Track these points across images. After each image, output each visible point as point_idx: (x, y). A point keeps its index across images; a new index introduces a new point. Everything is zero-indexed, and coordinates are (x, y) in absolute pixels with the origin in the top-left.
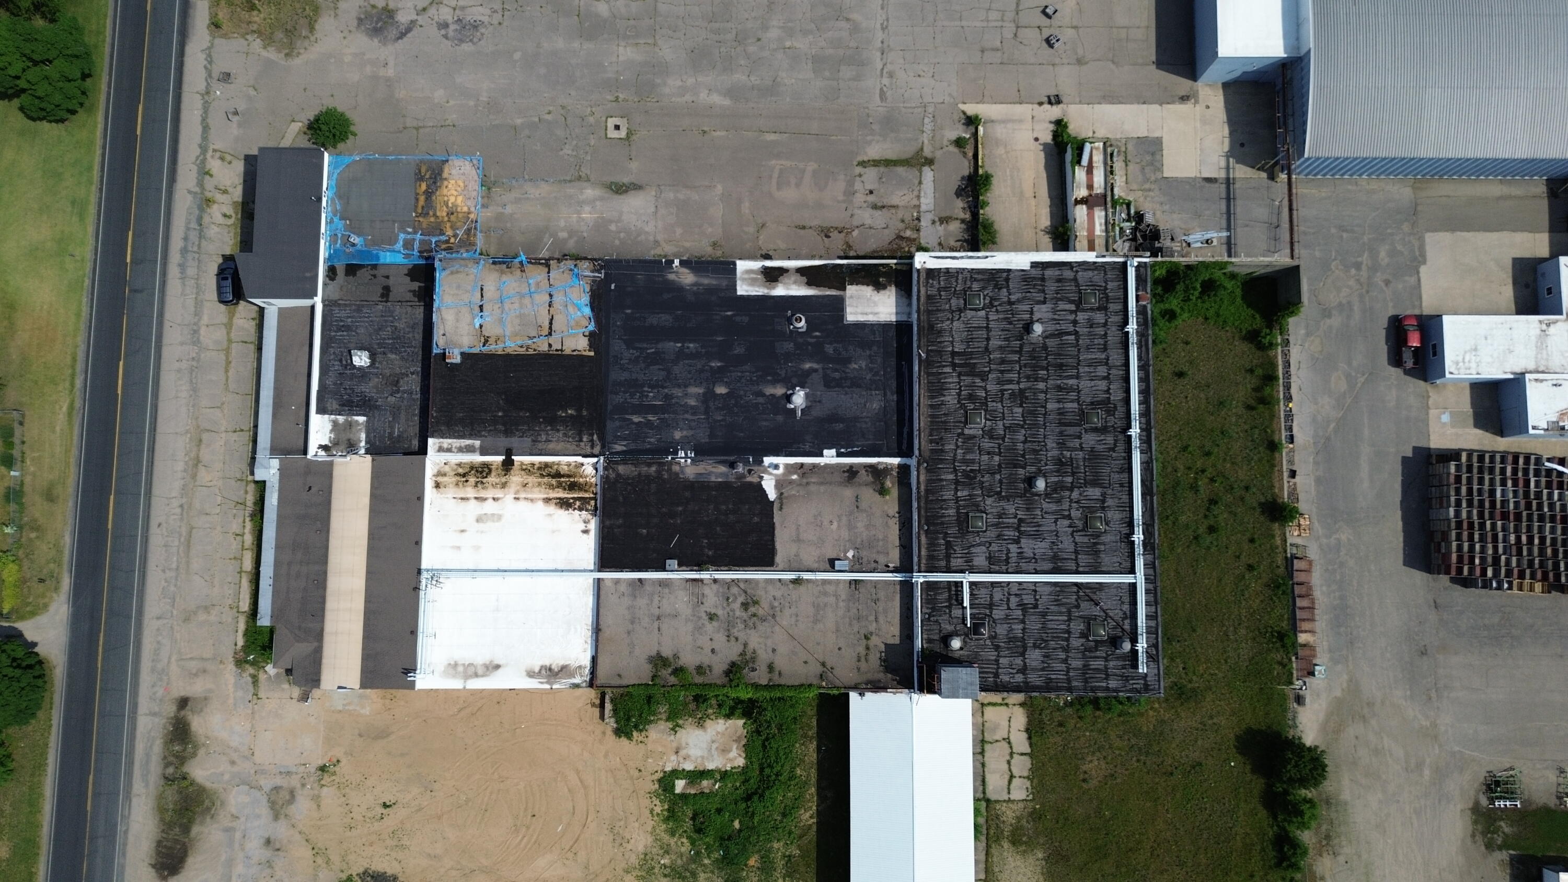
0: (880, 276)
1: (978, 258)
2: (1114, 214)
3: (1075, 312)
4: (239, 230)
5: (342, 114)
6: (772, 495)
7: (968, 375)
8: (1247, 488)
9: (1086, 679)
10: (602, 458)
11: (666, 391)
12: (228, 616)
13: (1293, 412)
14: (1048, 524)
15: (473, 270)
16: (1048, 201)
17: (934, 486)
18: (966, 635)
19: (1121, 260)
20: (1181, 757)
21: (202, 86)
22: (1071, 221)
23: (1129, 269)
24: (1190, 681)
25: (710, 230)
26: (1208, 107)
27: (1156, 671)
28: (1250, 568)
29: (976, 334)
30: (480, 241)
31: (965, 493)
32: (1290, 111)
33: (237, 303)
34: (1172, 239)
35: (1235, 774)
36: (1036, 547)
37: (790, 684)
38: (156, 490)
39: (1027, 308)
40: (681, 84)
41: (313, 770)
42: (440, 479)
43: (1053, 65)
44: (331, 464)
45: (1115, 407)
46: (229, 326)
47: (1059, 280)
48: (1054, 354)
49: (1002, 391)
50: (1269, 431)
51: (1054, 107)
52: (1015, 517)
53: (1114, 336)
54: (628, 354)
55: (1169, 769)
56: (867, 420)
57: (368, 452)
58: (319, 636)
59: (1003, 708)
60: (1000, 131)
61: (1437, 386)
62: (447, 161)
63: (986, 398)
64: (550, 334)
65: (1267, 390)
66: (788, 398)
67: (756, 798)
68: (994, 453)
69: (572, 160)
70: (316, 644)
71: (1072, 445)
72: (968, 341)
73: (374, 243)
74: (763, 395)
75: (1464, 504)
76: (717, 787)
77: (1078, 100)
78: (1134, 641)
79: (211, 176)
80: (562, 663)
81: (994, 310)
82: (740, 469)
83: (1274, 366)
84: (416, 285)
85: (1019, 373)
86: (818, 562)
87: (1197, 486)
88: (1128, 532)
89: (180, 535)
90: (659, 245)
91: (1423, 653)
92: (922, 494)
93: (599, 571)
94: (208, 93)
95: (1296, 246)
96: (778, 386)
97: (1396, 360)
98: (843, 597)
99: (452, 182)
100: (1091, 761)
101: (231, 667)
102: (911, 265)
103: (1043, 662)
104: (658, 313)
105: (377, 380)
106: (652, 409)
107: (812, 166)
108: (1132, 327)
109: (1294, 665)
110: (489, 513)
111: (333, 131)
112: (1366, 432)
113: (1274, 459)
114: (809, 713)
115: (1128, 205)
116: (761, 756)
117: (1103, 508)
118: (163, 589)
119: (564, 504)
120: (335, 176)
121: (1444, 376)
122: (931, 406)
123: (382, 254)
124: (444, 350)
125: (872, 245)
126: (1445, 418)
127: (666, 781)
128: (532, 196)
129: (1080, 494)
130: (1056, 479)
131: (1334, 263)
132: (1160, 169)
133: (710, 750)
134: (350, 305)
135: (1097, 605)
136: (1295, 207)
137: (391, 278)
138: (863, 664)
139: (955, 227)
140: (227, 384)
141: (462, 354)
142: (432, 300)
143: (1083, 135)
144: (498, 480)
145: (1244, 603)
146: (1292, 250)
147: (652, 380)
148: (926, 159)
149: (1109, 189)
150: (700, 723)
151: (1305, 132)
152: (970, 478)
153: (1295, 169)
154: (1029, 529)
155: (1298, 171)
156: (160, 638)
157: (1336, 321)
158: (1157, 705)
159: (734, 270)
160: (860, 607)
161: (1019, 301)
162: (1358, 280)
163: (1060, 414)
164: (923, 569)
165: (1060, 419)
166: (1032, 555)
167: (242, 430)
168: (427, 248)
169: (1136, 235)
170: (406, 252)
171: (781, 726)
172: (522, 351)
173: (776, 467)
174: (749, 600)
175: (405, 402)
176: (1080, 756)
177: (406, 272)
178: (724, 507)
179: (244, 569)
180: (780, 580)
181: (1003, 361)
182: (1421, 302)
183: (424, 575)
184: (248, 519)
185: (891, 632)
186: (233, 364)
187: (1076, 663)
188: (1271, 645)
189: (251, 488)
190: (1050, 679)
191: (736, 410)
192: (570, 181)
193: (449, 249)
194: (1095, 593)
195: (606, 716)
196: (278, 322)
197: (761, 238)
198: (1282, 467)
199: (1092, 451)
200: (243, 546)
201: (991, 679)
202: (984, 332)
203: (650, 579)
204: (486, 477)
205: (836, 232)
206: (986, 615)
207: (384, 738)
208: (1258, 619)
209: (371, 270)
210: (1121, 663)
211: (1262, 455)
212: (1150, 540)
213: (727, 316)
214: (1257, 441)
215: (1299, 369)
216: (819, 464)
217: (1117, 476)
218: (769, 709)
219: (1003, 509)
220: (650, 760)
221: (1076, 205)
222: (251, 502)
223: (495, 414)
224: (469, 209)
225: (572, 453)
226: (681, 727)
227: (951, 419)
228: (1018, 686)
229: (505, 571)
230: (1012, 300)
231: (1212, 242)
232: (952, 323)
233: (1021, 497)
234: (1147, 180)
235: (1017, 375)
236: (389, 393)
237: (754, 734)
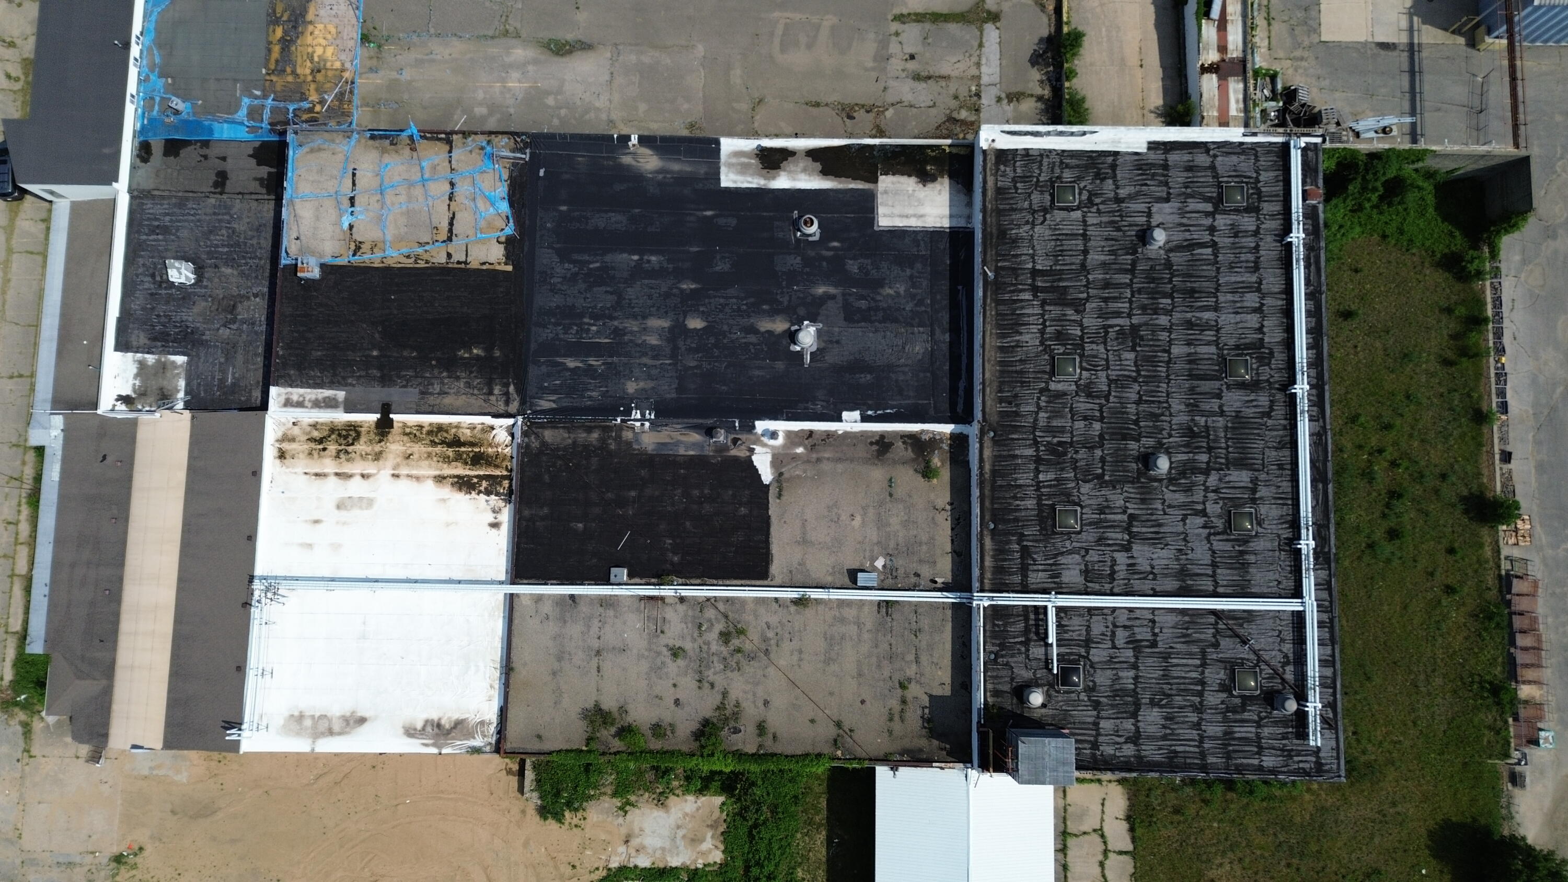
0: (927, 163)
1: (1072, 134)
2: (1255, 88)
3: (1212, 214)
6: (767, 476)
7: (1055, 304)
8: (1444, 476)
9: (1228, 753)
10: (520, 419)
11: (616, 323)
13: (1507, 369)
14: (1172, 523)
15: (343, 147)
16: (1159, 72)
17: (1004, 465)
18: (1051, 685)
19: (1280, 139)
20: (1351, 862)
22: (1194, 97)
23: (1293, 151)
24: (1364, 752)
25: (686, 106)
27: (1333, 744)
28: (1449, 590)
29: (1069, 244)
30: (359, 115)
31: (1051, 476)
33: (19, 197)
34: (1338, 124)
36: (1154, 556)
37: (789, 752)
39: (1142, 207)
41: (105, 861)
42: (286, 446)
44: (134, 423)
45: (1271, 353)
46: (9, 230)
47: (1189, 169)
48: (1184, 275)
49: (1106, 328)
50: (1476, 395)
52: (1124, 512)
53: (1269, 250)
54: (561, 269)
56: (906, 369)
57: (188, 406)
58: (109, 670)
59: (1094, 786)
63: (1082, 338)
64: (450, 239)
65: (1473, 337)
66: (792, 337)
68: (1093, 418)
69: (496, 8)
70: (104, 682)
71: (1208, 407)
72: (1056, 255)
73: (207, 110)
74: (756, 331)
78: (1302, 698)
80: (456, 716)
81: (1094, 209)
82: (721, 437)
83: (1481, 303)
84: (264, 171)
85: (1131, 302)
86: (833, 574)
87: (1371, 472)
88: (1290, 535)
90: (613, 121)
92: (987, 476)
93: (513, 583)
95: (1522, 130)
96: (779, 318)
98: (869, 625)
99: (320, 26)
100: (1221, 865)
102: (973, 145)
103: (1164, 727)
104: (606, 212)
105: (204, 304)
106: (595, 350)
107: (830, 20)
108: (1297, 236)
109: (1511, 729)
110: (356, 495)
113: (1481, 434)
114: (817, 789)
115: (1273, 77)
116: (746, 850)
117: (1254, 501)
119: (465, 485)
120: (154, 18)
122: (1002, 349)
123: (216, 126)
124: (297, 259)
128: (439, 57)
129: (1220, 480)
130: (1184, 457)
131: (1560, 163)
132: (1315, 29)
133: (673, 839)
134: (170, 197)
135: (1245, 643)
137: (229, 160)
138: (897, 726)
139: (1029, 107)
140: (3, 310)
141: (323, 266)
142: (282, 188)
144: (369, 449)
145: (1440, 640)
146: (1515, 136)
147: (595, 307)
148: (989, 12)
149: (1248, 54)
150: (661, 801)
152: (1057, 454)
153: (1520, 24)
154: (1144, 530)
158: (1315, 786)
159: (718, 150)
160: (894, 642)
161: (1131, 197)
163: (1190, 362)
164: (987, 587)
165: (1190, 370)
166: (1149, 569)
167: (21, 376)
168: (282, 118)
169: (1284, 119)
170: (252, 123)
171: (776, 806)
172: (409, 263)
173: (774, 435)
174: (731, 629)
175: (244, 336)
176: (1204, 857)
177: (251, 152)
178: (696, 492)
179: (15, 572)
180: (776, 599)
181: (1107, 285)
183: (257, 586)
184: (22, 501)
185: (939, 677)
186: (12, 283)
187: (1213, 730)
188: (1480, 701)
189: (31, 456)
190: (1176, 752)
191: (716, 352)
192: (492, 38)
193: (310, 120)
194: (1241, 625)
195: (526, 790)
196: (72, 220)
197: (757, 117)
198: (1493, 447)
199: (1237, 417)
200: (16, 539)
201: (1088, 752)
202: (1080, 242)
203: (587, 596)
204: (353, 444)
205: (862, 111)
206: (1080, 656)
207: (206, 816)
208: (1460, 664)
209: (201, 148)
210: (1282, 730)
211: (1465, 429)
212: (1323, 547)
213: (706, 217)
214: (1458, 409)
215: (1512, 310)
216: (836, 431)
217: (1274, 453)
218: (760, 782)
219: (1107, 501)
220: (588, 852)
221: (1202, 73)
222: (30, 477)
223: (367, 352)
224: (343, 65)
225: (477, 411)
226: (633, 805)
227: (1030, 367)
228: (1126, 762)
229: (376, 581)
230: (1121, 196)
231: (1391, 130)
232: (1033, 228)
233: (1133, 482)
234: (1297, 45)
235: (1127, 305)
236: (222, 322)
237: (737, 818)
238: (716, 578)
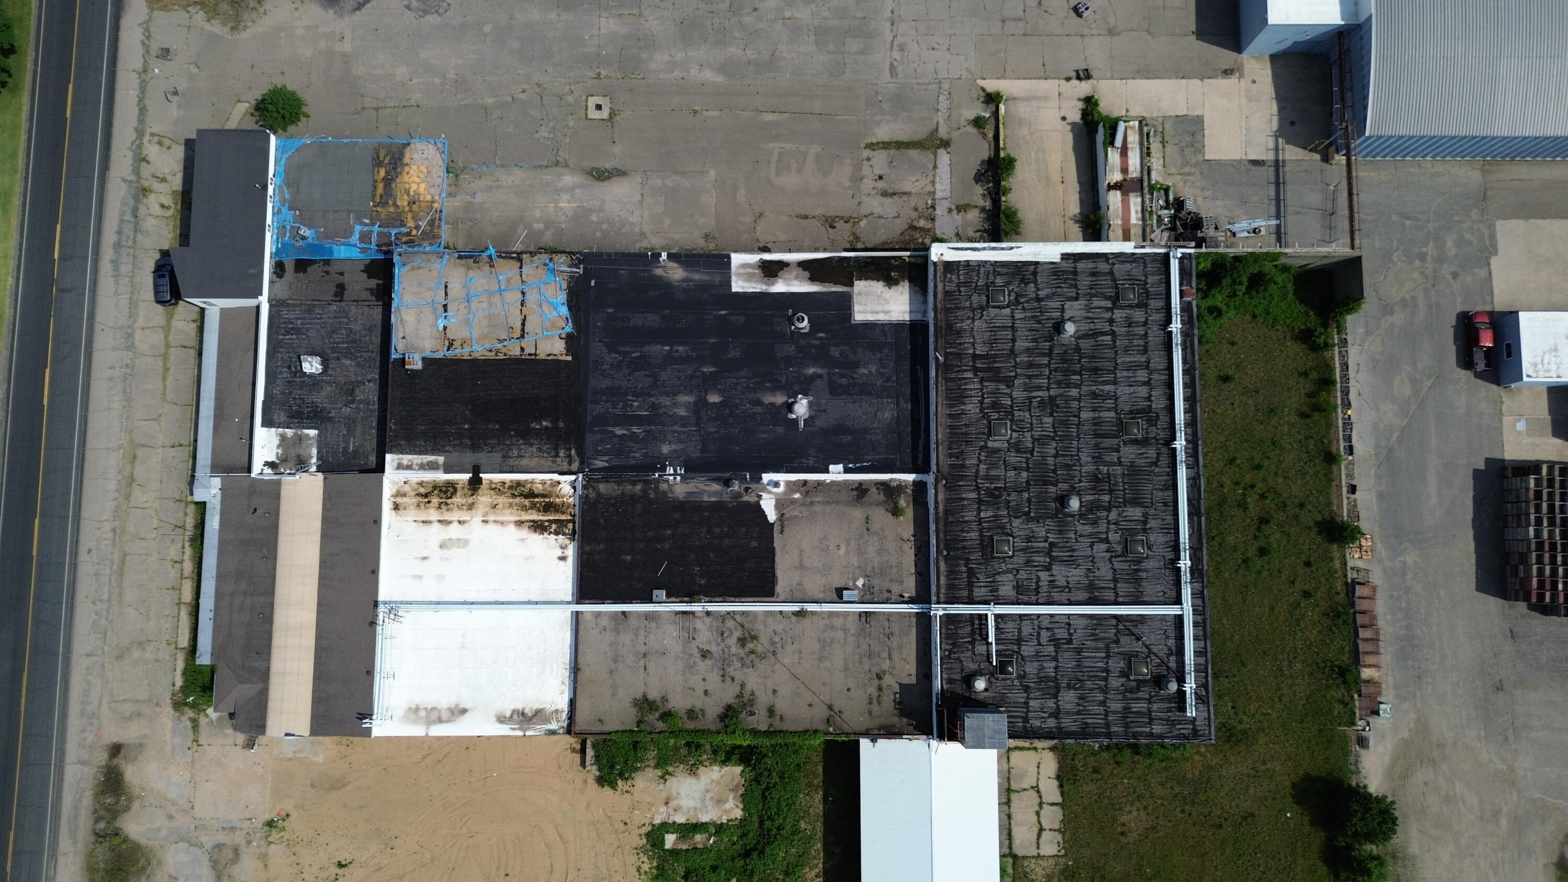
0: (892, 270)
1: (1002, 249)
2: (1151, 200)
3: (1111, 309)
4: (178, 223)
5: (293, 94)
6: (772, 516)
7: (991, 381)
8: (1302, 506)
9: (1127, 723)
10: (581, 475)
11: (653, 399)
12: (165, 653)
13: (1352, 420)
14: (1082, 548)
15: (437, 265)
16: (1077, 187)
17: (953, 507)
18: (992, 674)
19: (1163, 251)
20: (1231, 807)
21: (138, 64)
22: (1104, 208)
23: (1172, 260)
24: (1240, 722)
25: (702, 220)
26: (1254, 82)
27: (1206, 715)
28: (1306, 594)
29: (1001, 334)
30: (445, 233)
31: (989, 513)
32: (1347, 84)
33: (176, 304)
34: (1216, 228)
35: (1292, 826)
36: (1070, 574)
37: (793, 729)
38: (85, 514)
39: (1057, 305)
40: (669, 58)
41: (260, 825)
42: (399, 500)
43: (1082, 36)
44: (278, 483)
45: (1158, 417)
46: (167, 329)
47: (1093, 274)
48: (1089, 357)
49: (1030, 399)
50: (1327, 441)
51: (1084, 83)
52: (1046, 541)
53: (1155, 337)
54: (610, 359)
55: (1218, 821)
56: (878, 431)
57: (319, 469)
58: (265, 676)
59: (1032, 753)
60: (1023, 110)
61: (1511, 390)
62: (409, 144)
63: (1012, 407)
64: (522, 336)
65: (1324, 396)
66: (789, 407)
67: (755, 855)
68: (1021, 469)
69: (548, 143)
70: (261, 685)
71: (1108, 459)
72: (991, 343)
73: (328, 236)
74: (762, 404)
75: (1545, 524)
76: (711, 842)
77: (1109, 74)
78: (1181, 680)
79: (148, 162)
80: (536, 706)
81: (1020, 307)
82: (736, 487)
83: (1330, 369)
84: (373, 283)
85: (1049, 378)
86: (824, 592)
87: (1246, 503)
88: (1173, 557)
89: (112, 563)
90: (646, 237)
91: (1499, 688)
92: (941, 514)
93: (578, 603)
94: (145, 71)
95: (1357, 235)
96: (779, 393)
97: (1466, 361)
98: (853, 631)
99: (415, 167)
100: (1130, 812)
101: (168, 709)
102: (926, 258)
103: (1078, 705)
104: (643, 313)
105: (329, 389)
106: (638, 420)
107: (815, 149)
108: (1176, 326)
109: (1357, 704)
110: (455, 537)
111: (281, 111)
112: (1434, 442)
113: (1331, 472)
114: (815, 759)
115: (1167, 190)
116: (760, 808)
117: (1145, 531)
118: (93, 622)
119: (539, 527)
120: (283, 162)
121: (1522, 379)
122: (950, 416)
123: (335, 248)
124: (404, 354)
125: (881, 236)
126: (1521, 426)
127: (655, 835)
128: (504, 183)
129: (1119, 515)
130: (1091, 498)
131: (1396, 254)
132: (1201, 151)
133: (703, 801)
134: (300, 305)
135: (1138, 639)
136: (1355, 191)
137: (346, 275)
138: (875, 708)
139: (974, 216)
140: (164, 393)
141: (424, 359)
142: (391, 299)
143: (1115, 114)
144: (464, 501)
145: (1299, 634)
146: (1352, 240)
147: (636, 387)
148: (941, 140)
149: (1145, 173)
150: (693, 771)
151: (1365, 108)
152: (994, 497)
153: (1355, 148)
154: (1061, 554)
155: (1358, 150)
156: (90, 678)
157: (1399, 318)
158: (1203, 749)
159: (729, 263)
160: (871, 643)
161: (1048, 297)
162: (1422, 273)
163: (1095, 424)
164: (942, 600)
165: (1095, 430)
166: (1065, 584)
167: (181, 445)
168: (386, 241)
169: (1175, 224)
170: (363, 245)
171: (783, 773)
172: (491, 356)
173: (776, 484)
174: (747, 635)
175: (362, 414)
176: (1117, 807)
177: (363, 268)
178: (717, 530)
179: (183, 600)
180: (781, 612)
181: (1030, 365)
182: (1493, 297)
183: (382, 609)
184: (187, 544)
185: (907, 670)
186: (171, 372)
187: (1116, 706)
188: (1331, 682)
189: (191, 509)
190: (1087, 723)
191: (731, 420)
192: (547, 167)
193: (410, 243)
194: (1136, 626)
195: (588, 763)
196: (220, 322)
197: (759, 228)
198: (1341, 481)
199: (1132, 466)
200: (182, 574)
201: (1020, 724)
202: (1009, 333)
203: (635, 612)
204: (451, 498)
205: (842, 221)
206: (1014, 651)
207: (339, 789)
208: (1315, 652)
209: (324, 265)
210: (1166, 705)
211: (1318, 468)
212: (1197, 566)
213: (721, 315)
214: (1313, 453)
215: (1357, 372)
216: (825, 481)
217: (1160, 494)
218: (770, 755)
219: (1032, 532)
220: (636, 812)
221: (1109, 190)
222: (191, 525)
223: (460, 426)
224: (433, 197)
225: (547, 470)
226: (671, 775)
227: (973, 430)
228: (1050, 732)
229: (472, 603)
230: (1041, 296)
231: (1260, 231)
232: (973, 322)
233: (1052, 518)
234: (1186, 163)
235: (1046, 381)
236: (344, 403)
237: (753, 783)
238: (734, 597)
